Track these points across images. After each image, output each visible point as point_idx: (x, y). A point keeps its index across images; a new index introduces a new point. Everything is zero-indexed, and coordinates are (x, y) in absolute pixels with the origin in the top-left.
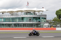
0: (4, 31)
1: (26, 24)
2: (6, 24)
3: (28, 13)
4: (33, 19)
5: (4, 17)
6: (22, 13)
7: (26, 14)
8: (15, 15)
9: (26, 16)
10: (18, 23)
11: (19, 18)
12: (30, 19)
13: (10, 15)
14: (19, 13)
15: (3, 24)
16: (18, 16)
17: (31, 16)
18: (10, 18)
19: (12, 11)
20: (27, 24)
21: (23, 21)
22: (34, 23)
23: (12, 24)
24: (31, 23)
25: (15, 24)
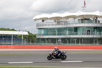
0: (42, 51)
1: (81, 39)
2: (48, 39)
3: (85, 19)
4: (94, 31)
5: (44, 27)
6: (76, 20)
7: (82, 22)
8: (63, 23)
9: (82, 25)
10: (69, 36)
11: (70, 29)
12: (89, 31)
13: (55, 23)
14: (71, 20)
15: (43, 40)
16: (69, 26)
17: (90, 25)
18: (54, 29)
19: (59, 17)
20: (84, 38)
21: (77, 34)
22: (95, 36)
23: (58, 39)
24: (90, 36)
25: (62, 39)
